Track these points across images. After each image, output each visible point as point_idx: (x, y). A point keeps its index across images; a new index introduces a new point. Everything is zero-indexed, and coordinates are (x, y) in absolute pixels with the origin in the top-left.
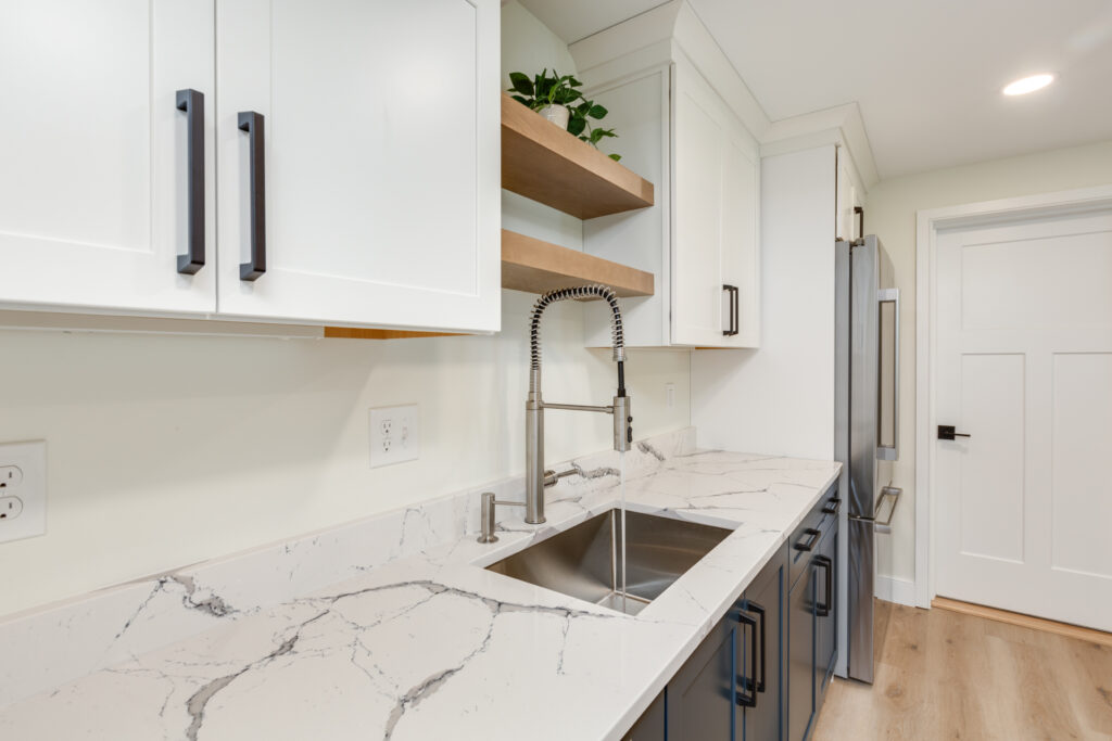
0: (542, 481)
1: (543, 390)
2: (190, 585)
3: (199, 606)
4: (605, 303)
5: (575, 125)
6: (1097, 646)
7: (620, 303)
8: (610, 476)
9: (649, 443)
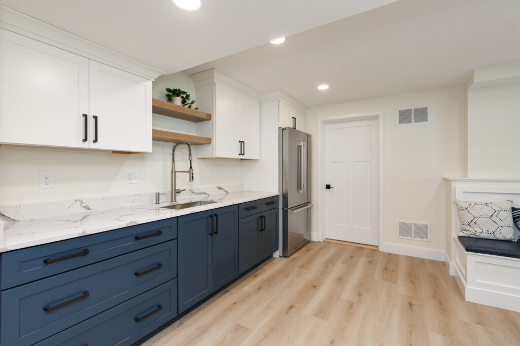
0: (176, 192)
1: (176, 168)
2: (82, 202)
3: (84, 207)
4: (186, 146)
5: (184, 102)
6: (362, 248)
7: (191, 146)
8: (204, 195)
9: (221, 187)
